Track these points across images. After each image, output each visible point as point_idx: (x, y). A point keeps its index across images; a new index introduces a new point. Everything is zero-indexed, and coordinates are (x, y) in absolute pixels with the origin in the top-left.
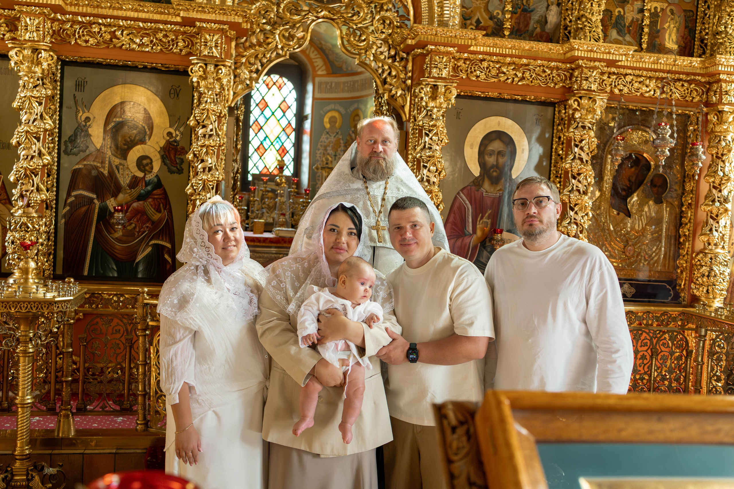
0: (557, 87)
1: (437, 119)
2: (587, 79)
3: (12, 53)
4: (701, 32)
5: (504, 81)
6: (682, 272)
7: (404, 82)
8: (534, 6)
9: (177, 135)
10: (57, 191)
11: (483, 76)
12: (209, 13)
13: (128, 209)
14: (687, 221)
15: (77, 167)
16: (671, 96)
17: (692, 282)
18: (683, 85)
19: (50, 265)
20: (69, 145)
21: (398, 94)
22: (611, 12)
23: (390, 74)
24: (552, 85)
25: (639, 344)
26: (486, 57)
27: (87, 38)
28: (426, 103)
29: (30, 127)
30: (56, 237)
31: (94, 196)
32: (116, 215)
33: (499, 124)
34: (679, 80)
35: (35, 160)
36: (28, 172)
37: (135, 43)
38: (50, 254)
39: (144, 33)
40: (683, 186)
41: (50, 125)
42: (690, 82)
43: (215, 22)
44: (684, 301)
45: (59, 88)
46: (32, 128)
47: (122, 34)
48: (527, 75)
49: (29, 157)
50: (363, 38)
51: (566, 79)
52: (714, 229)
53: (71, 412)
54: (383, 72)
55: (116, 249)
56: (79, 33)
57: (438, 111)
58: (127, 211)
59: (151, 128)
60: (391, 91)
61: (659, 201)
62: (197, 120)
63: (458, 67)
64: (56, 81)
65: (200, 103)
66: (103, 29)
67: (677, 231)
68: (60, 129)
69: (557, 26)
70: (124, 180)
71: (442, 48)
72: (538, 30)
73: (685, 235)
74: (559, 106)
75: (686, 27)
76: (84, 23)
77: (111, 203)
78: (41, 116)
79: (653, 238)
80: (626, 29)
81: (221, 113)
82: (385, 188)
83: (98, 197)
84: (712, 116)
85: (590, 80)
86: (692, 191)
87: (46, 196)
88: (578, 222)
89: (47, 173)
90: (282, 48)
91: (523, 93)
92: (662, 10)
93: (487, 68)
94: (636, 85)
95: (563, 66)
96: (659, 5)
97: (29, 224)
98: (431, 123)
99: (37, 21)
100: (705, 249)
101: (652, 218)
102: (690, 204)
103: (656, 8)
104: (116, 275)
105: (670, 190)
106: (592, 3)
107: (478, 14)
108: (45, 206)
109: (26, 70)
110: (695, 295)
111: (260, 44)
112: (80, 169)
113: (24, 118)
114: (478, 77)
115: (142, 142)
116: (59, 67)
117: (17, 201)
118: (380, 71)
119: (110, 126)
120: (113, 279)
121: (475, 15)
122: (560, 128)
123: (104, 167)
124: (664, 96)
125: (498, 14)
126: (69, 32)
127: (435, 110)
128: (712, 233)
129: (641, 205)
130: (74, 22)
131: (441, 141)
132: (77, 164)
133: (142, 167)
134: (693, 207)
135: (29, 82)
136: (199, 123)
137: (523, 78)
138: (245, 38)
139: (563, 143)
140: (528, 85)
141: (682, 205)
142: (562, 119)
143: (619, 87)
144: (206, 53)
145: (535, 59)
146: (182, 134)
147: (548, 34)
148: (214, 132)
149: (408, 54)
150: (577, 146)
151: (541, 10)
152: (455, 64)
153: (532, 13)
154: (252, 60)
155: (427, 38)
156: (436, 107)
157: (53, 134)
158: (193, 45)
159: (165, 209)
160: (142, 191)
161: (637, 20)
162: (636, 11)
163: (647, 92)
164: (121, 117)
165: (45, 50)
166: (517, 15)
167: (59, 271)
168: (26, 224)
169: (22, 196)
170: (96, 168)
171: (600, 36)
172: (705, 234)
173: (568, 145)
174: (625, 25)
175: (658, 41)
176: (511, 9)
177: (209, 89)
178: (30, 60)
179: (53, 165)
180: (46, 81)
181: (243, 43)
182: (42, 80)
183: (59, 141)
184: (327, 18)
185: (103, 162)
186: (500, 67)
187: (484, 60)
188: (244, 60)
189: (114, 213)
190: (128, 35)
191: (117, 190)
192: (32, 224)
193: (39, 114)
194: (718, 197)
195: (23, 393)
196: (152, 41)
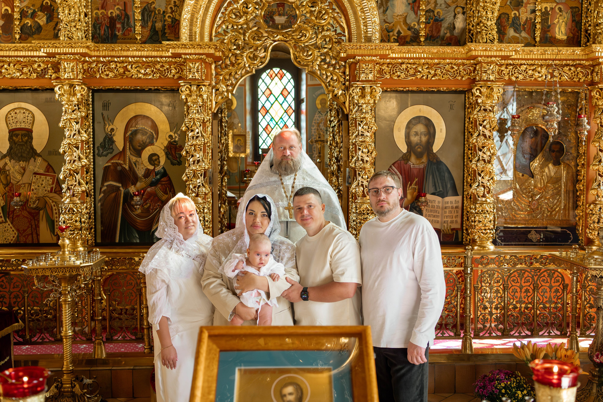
0: (464, 79)
1: (366, 113)
2: (485, 72)
3: (56, 89)
4: (585, 24)
5: (421, 78)
6: (579, 219)
7: (344, 84)
8: (444, 16)
9: (176, 137)
10: (94, 183)
11: (403, 75)
12: (190, 48)
13: (144, 192)
14: (582, 178)
15: (107, 165)
16: (560, 79)
17: (587, 227)
18: (570, 69)
19: (92, 236)
20: (101, 149)
21: (340, 94)
22: (508, 15)
23: (332, 79)
24: (460, 78)
25: (523, 281)
26: (404, 61)
27: (108, 72)
28: (358, 100)
29: (71, 140)
30: (95, 216)
31: (120, 185)
32: (135, 198)
33: (420, 111)
34: (567, 65)
35: (76, 163)
36: (72, 172)
37: (140, 73)
38: (91, 229)
39: (148, 65)
40: (578, 150)
41: (85, 137)
42: (576, 66)
43: (196, 54)
44: (582, 243)
45: (91, 109)
46: (72, 141)
47: (132, 68)
48: (439, 72)
49: (72, 161)
50: (310, 53)
51: (471, 73)
53: (102, 341)
54: (327, 77)
55: (137, 222)
56: (102, 69)
57: (367, 106)
58: (143, 195)
59: (157, 133)
60: (334, 91)
61: (557, 163)
62: (187, 127)
63: (383, 70)
64: (88, 105)
65: (188, 114)
66: (118, 65)
67: (575, 186)
68: (94, 138)
69: (464, 30)
70: (140, 172)
71: (367, 58)
72: (448, 35)
73: (581, 190)
74: (468, 93)
75: (573, 21)
76: (104, 62)
77: (132, 189)
78: (79, 132)
79: (553, 193)
80: (522, 27)
81: (204, 120)
82: (295, 179)
83: (122, 186)
84: (595, 93)
85: (488, 72)
86: (584, 153)
87: (85, 188)
88: (485, 185)
89: (86, 171)
90: (249, 66)
91: (436, 86)
92: (552, 9)
93: (406, 69)
94: (530, 72)
95: (468, 62)
96: (548, 6)
97: (75, 209)
98: (362, 116)
99: (72, 64)
100: (596, 200)
101: (551, 177)
102: (583, 164)
103: (546, 8)
104: (138, 241)
105: (566, 154)
106: (487, 12)
107: (399, 27)
108: (86, 194)
109: (67, 100)
110: (590, 238)
111: (233, 65)
112: (109, 166)
113: (67, 134)
114: (399, 76)
115: (152, 143)
116: (90, 94)
117: (65, 192)
118: (325, 77)
119: (128, 134)
120: (136, 244)
121: (396, 28)
122: (469, 110)
123: (126, 164)
124: (554, 79)
125: (415, 25)
126: (95, 70)
127: (364, 106)
128: (600, 188)
129: (542, 166)
130: (98, 62)
131: (371, 129)
132: (107, 163)
133: (152, 162)
134: (585, 166)
135: (69, 109)
136: (189, 128)
137: (435, 75)
138: (221, 61)
139: (472, 123)
140: (439, 79)
141: (578, 165)
142: (471, 104)
143: (515, 75)
144: (191, 77)
145: (444, 59)
146: (179, 136)
147: (456, 37)
148: (200, 134)
149: (345, 62)
150: (481, 125)
151: (449, 19)
152: (381, 68)
153: (442, 22)
154: (227, 77)
155: (354, 52)
156: (365, 103)
157: (88, 143)
158: (182, 71)
159: (170, 192)
160: (153, 180)
161: (531, 19)
162: (529, 12)
163: (539, 77)
164: (135, 127)
165: (78, 85)
166: (430, 25)
167: (99, 241)
168: (72, 209)
169: (68, 189)
170: (120, 165)
171: (495, 37)
172: (594, 189)
173: (475, 124)
174: (520, 24)
175: (549, 34)
176: (424, 21)
177: (194, 103)
178: (68, 93)
179: (90, 164)
180: (81, 106)
181: (220, 65)
182: (78, 106)
183: (94, 147)
184: (282, 41)
185: (124, 161)
186: (417, 67)
187: (403, 63)
188: (221, 78)
189: (133, 197)
190: (136, 68)
191: (135, 180)
192: (77, 208)
193: (77, 130)
195: (66, 328)
196: (153, 71)
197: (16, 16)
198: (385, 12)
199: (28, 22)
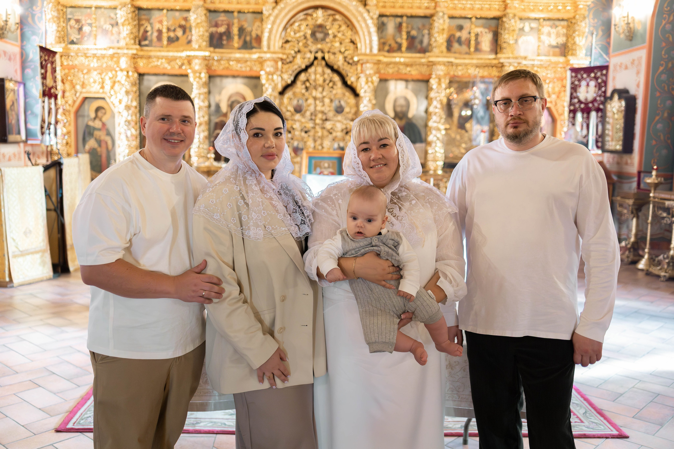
0: (426, 73)
2: (438, 70)
3: (190, 75)
4: (499, 41)
5: (401, 73)
8: (416, 36)
12: (268, 54)
16: (483, 74)
18: (489, 69)
22: (454, 35)
27: (218, 66)
28: (364, 85)
41: (206, 104)
43: (271, 57)
47: (233, 64)
64: (207, 85)
66: (225, 62)
69: (427, 45)
71: (370, 61)
72: (419, 47)
74: (429, 82)
75: (493, 39)
76: (217, 60)
80: (462, 42)
89: (206, 124)
92: (481, 32)
95: (429, 64)
96: (478, 30)
99: (200, 61)
107: (390, 41)
108: (205, 138)
119: (230, 103)
121: (388, 42)
125: (400, 41)
126: (211, 65)
143: (457, 72)
147: (424, 48)
149: (358, 62)
151: (420, 37)
152: (378, 67)
153: (415, 39)
154: (288, 70)
156: (368, 87)
157: (207, 108)
161: (468, 38)
162: (467, 33)
165: (203, 73)
166: (409, 40)
170: (224, 121)
174: (462, 40)
175: (479, 47)
176: (405, 38)
178: (198, 77)
180: (204, 86)
181: (284, 62)
186: (399, 66)
187: (391, 64)
188: (284, 70)
197: (164, 30)
198: (382, 32)
199: (172, 34)
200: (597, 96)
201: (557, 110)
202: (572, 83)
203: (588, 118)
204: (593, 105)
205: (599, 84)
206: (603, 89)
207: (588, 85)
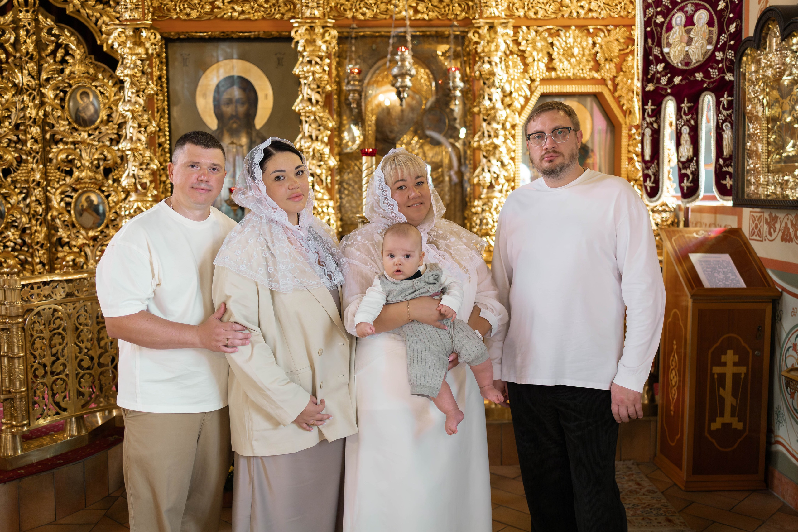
0: (285, 17)
2: (307, 5)
5: (224, 18)
11: (195, 14)
16: (428, 15)
18: (441, 1)
23: (104, 22)
24: (280, 17)
33: (233, 67)
48: (247, 7)
51: (295, 9)
52: (486, 170)
54: (97, 20)
60: (108, 41)
63: (164, 6)
84: (472, 34)
85: (311, 5)
93: (200, 4)
94: (384, 6)
98: (125, 72)
105: (448, 129)
114: (188, 15)
118: (94, 20)
124: (419, 16)
127: (130, 58)
137: (243, 12)
140: (251, 19)
143: (361, 11)
150: (305, 84)
156: (131, 54)
163: (398, 14)
194: (488, 131)
200: (716, 49)
201: (618, 100)
202: (648, 23)
203: (695, 111)
204: (707, 75)
205: (720, 14)
206: (732, 28)
207: (690, 22)
